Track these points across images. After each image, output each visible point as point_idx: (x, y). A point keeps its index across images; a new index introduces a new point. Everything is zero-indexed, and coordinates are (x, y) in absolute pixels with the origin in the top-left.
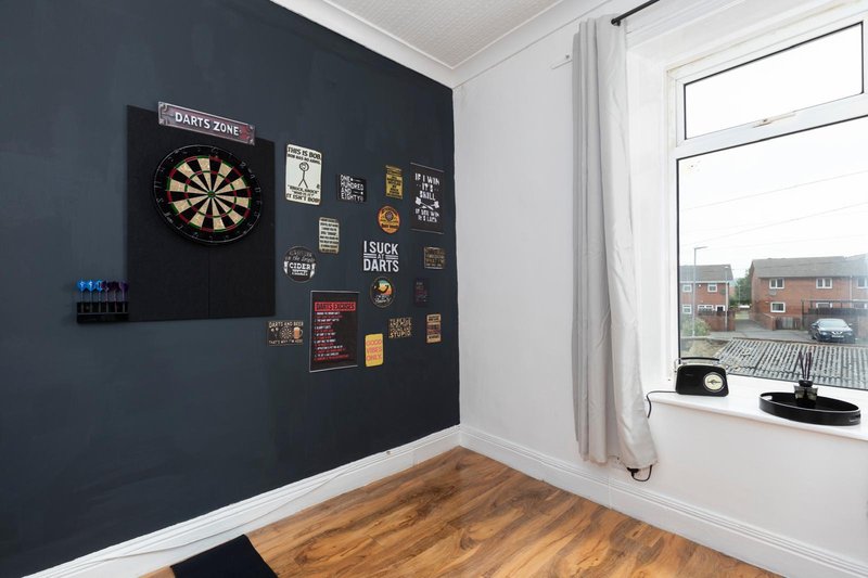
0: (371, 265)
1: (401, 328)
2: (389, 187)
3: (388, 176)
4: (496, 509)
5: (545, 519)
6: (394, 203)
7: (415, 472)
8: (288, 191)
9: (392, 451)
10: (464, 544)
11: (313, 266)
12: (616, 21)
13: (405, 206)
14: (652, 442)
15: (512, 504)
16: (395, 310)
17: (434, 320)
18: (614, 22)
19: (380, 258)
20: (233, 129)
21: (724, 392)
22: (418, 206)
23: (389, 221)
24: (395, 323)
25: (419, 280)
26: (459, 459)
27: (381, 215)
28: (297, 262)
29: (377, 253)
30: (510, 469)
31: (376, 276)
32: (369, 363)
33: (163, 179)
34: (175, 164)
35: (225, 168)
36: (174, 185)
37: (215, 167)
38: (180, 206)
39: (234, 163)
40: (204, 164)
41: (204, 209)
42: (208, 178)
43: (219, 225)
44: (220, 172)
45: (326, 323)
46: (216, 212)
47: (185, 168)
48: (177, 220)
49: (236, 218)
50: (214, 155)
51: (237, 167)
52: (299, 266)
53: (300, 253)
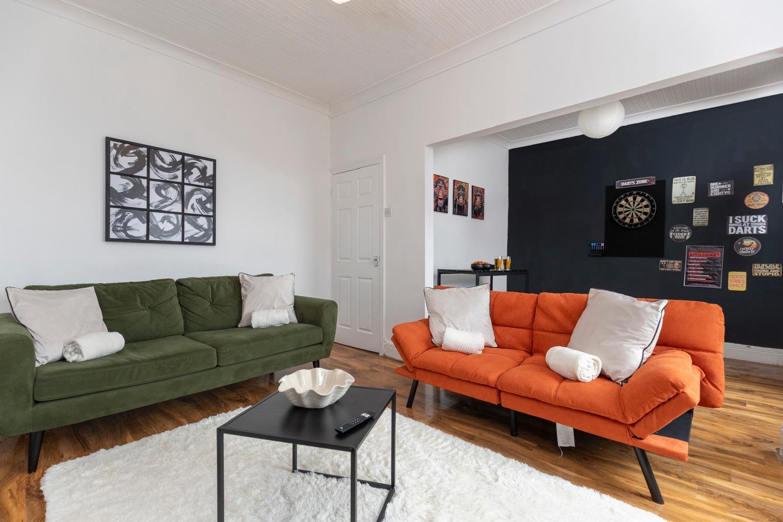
0: (735, 231)
2: (757, 179)
3: (757, 173)
6: (762, 188)
8: (674, 199)
9: (752, 347)
11: (689, 234)
16: (759, 258)
19: (745, 225)
20: (644, 181)
23: (755, 201)
27: (747, 199)
28: (678, 232)
29: (742, 223)
31: (741, 237)
32: (731, 289)
33: (615, 208)
34: (619, 202)
35: (639, 199)
36: (619, 209)
37: (635, 199)
38: (621, 216)
39: (643, 195)
40: (631, 199)
41: (630, 216)
42: (632, 203)
43: (636, 221)
44: (637, 200)
45: (697, 263)
46: (635, 216)
47: (623, 202)
48: (620, 221)
49: (643, 217)
50: (634, 194)
51: (645, 197)
52: (679, 234)
53: (680, 228)
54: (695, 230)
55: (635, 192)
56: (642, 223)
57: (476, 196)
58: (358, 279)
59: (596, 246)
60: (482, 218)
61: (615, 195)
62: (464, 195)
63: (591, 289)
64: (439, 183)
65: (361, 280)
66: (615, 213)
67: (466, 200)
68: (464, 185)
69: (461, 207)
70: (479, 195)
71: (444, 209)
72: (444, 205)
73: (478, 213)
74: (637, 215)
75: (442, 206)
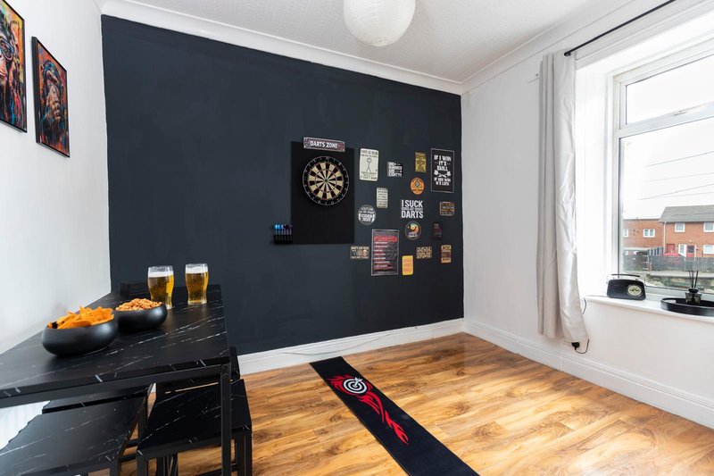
0: (405, 214)
1: (425, 253)
2: (417, 166)
3: (417, 159)
4: (482, 363)
5: (513, 370)
6: (420, 175)
7: (432, 342)
8: (361, 174)
9: (418, 327)
10: (458, 374)
11: (374, 216)
12: (568, 54)
13: (427, 177)
14: (584, 327)
15: (493, 362)
16: (420, 242)
17: (446, 249)
18: (566, 54)
19: (411, 209)
20: (334, 146)
21: (643, 297)
22: (436, 176)
23: (417, 186)
24: (419, 250)
25: (436, 222)
26: (463, 338)
27: (412, 184)
28: (365, 213)
29: (409, 207)
30: (496, 346)
31: (409, 220)
32: (404, 273)
33: (307, 174)
34: (311, 168)
35: (332, 167)
36: (311, 178)
37: (327, 166)
38: (313, 189)
40: (323, 166)
41: (323, 188)
42: (324, 172)
43: (329, 195)
44: (330, 169)
45: (380, 249)
47: (315, 169)
48: (312, 195)
49: (337, 192)
50: (326, 161)
51: (337, 165)
52: (367, 216)
53: (367, 208)
54: (379, 211)
55: (327, 158)
56: (335, 200)
57: (46, 77)
59: (281, 230)
60: (65, 152)
66: (306, 182)
70: (53, 81)
73: (55, 133)
74: (330, 188)
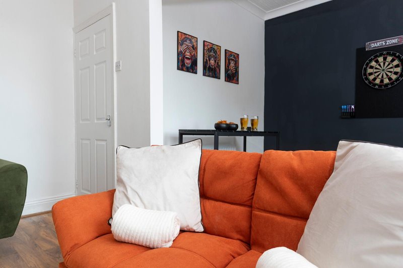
33: (365, 69)
34: (369, 63)
35: (389, 59)
36: (369, 71)
37: (385, 59)
38: (371, 77)
39: (394, 55)
40: (381, 59)
41: (380, 77)
42: (382, 64)
43: (386, 81)
44: (387, 60)
46: (385, 76)
47: (373, 64)
48: (370, 82)
49: (394, 77)
50: (384, 55)
51: (395, 56)
55: (385, 53)
56: (392, 84)
57: (229, 60)
58: (96, 142)
59: (346, 109)
60: (237, 82)
61: (364, 57)
62: (215, 58)
63: (340, 142)
64: (186, 41)
65: (99, 143)
66: (365, 74)
67: (218, 63)
68: (216, 48)
69: (212, 69)
70: (233, 60)
71: (193, 70)
72: (192, 66)
73: (232, 77)
74: (387, 75)
75: (189, 66)
